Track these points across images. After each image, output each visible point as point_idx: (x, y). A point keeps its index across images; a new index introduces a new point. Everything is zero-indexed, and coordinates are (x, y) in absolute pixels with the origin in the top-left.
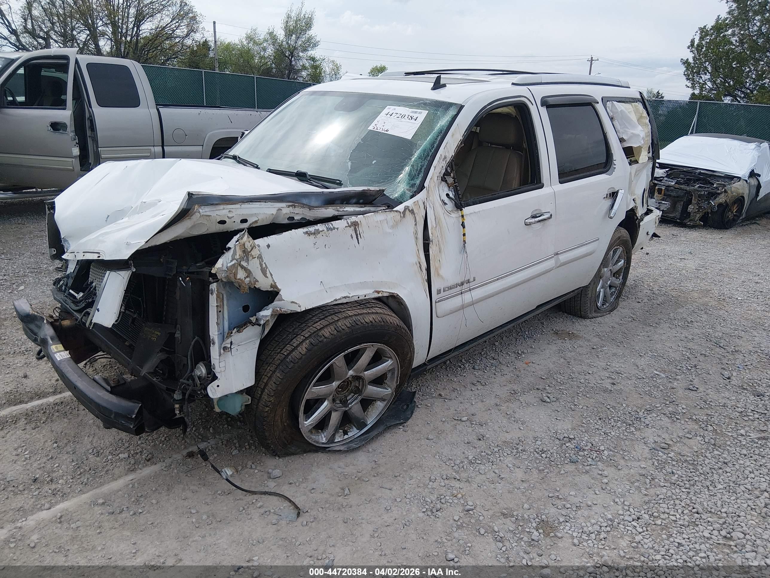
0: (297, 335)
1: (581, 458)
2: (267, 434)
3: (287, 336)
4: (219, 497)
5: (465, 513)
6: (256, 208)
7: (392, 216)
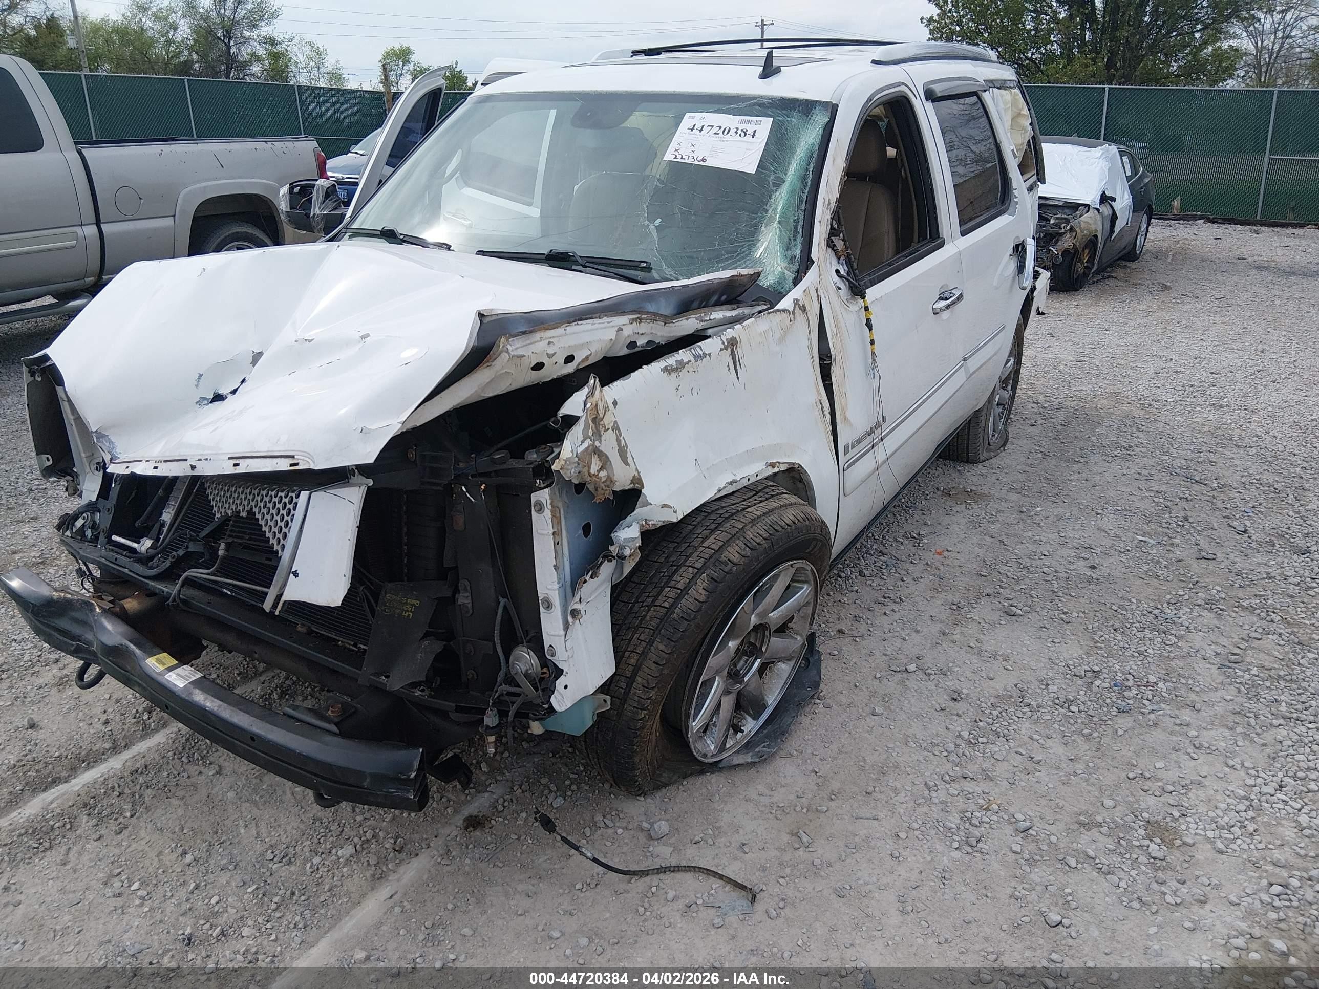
0: (679, 567)
1: (1131, 702)
2: (637, 759)
3: (658, 572)
4: (582, 895)
5: (1022, 835)
6: (587, 331)
7: (778, 321)
